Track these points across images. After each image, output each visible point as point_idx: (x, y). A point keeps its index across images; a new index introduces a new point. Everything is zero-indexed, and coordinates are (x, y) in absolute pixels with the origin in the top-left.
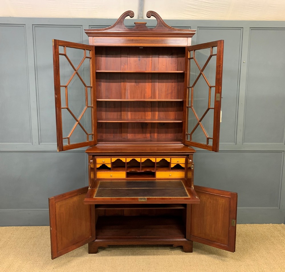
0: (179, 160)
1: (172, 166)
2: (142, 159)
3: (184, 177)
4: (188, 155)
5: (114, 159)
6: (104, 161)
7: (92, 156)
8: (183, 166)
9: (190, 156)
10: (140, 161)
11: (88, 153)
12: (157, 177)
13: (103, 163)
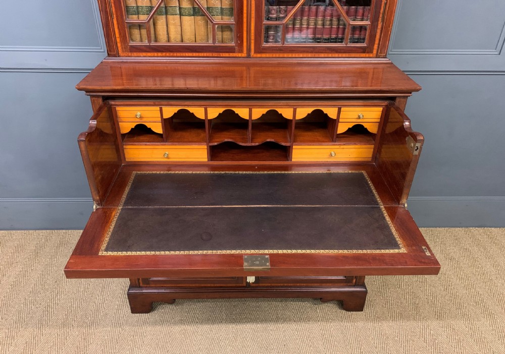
0: (364, 113)
1: (342, 128)
2: (254, 110)
3: (370, 160)
4: (393, 99)
5: (170, 111)
6: (139, 113)
7: (100, 100)
8: (372, 128)
9: (398, 100)
10: (247, 118)
11: (87, 91)
12: (293, 160)
13: (138, 120)
